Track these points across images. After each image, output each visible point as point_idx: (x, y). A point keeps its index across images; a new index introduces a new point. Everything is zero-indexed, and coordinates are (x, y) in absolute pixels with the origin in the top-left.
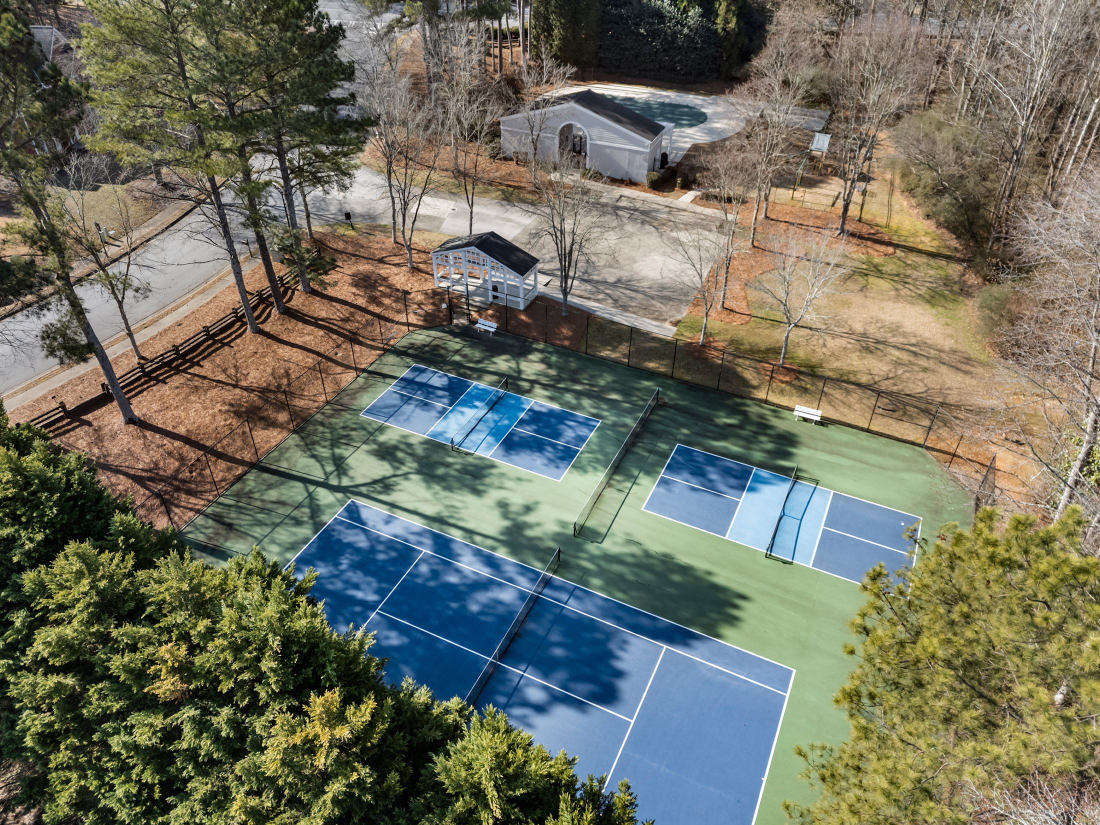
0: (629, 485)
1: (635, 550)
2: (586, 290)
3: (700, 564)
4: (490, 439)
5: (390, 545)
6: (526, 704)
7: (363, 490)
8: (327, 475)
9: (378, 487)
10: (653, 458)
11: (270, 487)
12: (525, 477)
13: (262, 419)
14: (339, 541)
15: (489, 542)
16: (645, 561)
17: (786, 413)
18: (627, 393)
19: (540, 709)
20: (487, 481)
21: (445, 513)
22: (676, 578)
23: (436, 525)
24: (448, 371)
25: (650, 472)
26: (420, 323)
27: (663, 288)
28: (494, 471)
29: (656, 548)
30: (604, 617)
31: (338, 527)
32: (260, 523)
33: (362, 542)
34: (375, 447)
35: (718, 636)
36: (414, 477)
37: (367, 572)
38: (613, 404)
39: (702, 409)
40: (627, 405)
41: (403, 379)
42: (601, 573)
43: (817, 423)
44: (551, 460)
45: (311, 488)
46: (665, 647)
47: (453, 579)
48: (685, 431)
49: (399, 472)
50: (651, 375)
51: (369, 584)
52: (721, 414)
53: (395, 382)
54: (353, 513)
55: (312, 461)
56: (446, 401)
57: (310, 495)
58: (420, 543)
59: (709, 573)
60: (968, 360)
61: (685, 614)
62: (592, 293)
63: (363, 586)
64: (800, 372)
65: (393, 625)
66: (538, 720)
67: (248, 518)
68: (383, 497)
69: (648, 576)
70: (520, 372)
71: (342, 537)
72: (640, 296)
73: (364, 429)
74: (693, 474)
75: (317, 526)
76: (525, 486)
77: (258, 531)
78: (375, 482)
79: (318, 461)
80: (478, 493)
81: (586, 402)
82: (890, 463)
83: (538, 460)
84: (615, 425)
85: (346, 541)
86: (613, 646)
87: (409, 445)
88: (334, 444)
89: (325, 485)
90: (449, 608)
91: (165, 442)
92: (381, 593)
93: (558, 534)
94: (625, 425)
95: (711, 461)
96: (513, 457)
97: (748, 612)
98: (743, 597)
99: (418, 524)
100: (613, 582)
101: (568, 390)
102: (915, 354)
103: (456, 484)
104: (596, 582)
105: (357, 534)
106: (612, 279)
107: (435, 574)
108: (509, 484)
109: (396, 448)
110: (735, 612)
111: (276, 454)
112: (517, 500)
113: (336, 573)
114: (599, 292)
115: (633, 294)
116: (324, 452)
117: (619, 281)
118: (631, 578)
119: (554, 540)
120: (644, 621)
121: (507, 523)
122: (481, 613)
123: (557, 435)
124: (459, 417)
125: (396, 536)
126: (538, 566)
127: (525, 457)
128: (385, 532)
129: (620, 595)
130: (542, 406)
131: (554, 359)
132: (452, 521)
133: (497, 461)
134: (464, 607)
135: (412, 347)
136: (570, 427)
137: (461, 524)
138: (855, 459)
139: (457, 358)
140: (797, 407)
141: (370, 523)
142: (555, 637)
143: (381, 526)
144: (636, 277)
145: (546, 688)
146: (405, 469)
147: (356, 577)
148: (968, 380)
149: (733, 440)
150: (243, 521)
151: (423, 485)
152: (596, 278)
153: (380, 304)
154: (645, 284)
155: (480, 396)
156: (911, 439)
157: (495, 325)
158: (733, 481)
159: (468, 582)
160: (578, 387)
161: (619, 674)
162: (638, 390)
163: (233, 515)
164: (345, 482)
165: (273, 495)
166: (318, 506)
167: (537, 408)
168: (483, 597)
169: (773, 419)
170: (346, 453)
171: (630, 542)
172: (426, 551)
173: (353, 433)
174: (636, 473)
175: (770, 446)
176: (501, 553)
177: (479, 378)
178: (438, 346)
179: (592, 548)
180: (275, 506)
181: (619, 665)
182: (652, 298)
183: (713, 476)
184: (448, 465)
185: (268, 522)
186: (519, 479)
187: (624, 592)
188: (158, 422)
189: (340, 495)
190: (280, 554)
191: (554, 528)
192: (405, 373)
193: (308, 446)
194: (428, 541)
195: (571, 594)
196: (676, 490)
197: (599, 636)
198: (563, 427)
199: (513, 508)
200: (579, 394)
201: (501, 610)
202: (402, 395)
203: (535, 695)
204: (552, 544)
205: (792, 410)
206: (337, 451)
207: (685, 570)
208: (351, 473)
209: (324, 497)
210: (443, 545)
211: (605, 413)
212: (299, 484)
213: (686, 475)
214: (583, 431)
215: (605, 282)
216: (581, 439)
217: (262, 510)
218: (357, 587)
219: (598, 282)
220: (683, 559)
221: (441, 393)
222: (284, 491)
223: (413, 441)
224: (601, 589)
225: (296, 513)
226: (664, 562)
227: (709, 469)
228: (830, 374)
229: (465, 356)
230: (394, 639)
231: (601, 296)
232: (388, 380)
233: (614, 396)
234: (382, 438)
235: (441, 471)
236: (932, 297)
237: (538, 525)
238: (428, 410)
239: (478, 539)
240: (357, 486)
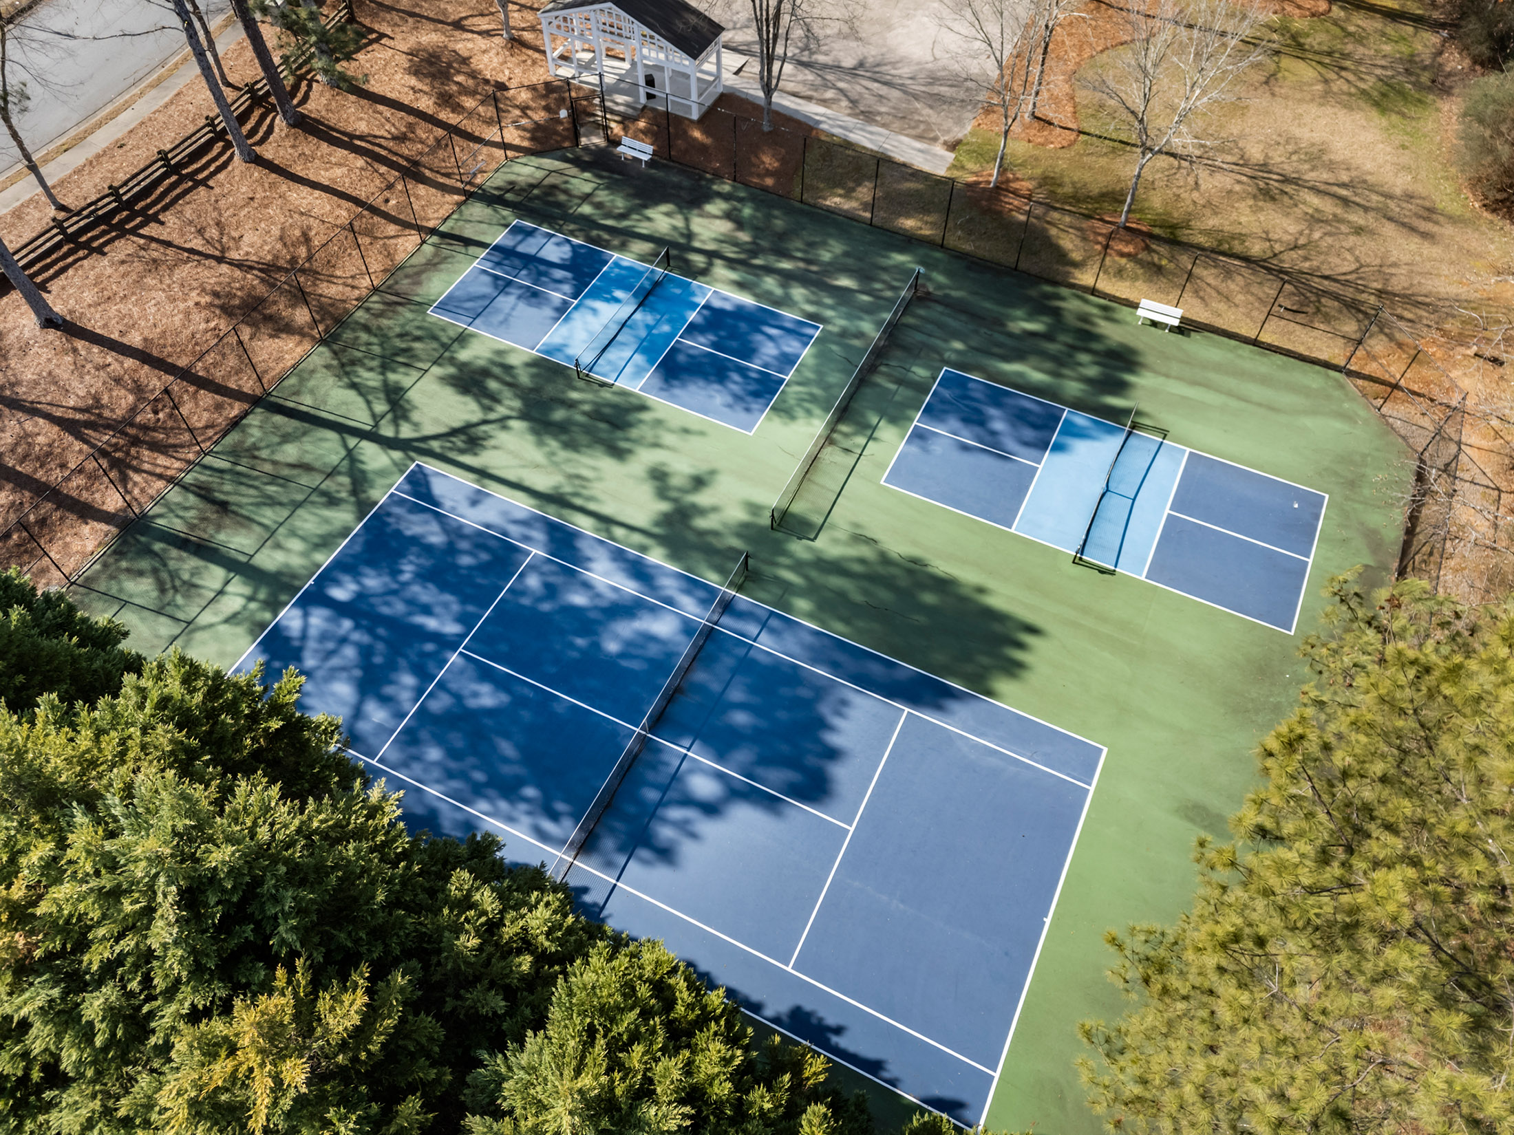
0: (861, 440)
1: (865, 551)
2: (804, 82)
3: (967, 575)
4: (639, 359)
5: (480, 541)
6: (688, 801)
7: (435, 445)
8: (377, 418)
9: (459, 441)
10: (903, 393)
11: (286, 438)
12: (694, 426)
13: (269, 319)
14: (398, 534)
15: (637, 538)
16: (881, 570)
17: (1124, 312)
18: (865, 276)
19: (711, 809)
20: (634, 433)
21: (567, 489)
22: (929, 598)
23: (552, 508)
24: (572, 233)
25: (896, 418)
26: (526, 144)
27: (934, 79)
28: (645, 416)
29: (898, 547)
30: (814, 662)
31: (397, 510)
32: (272, 502)
33: (436, 537)
34: (451, 370)
35: (989, 693)
36: (515, 424)
37: (444, 587)
38: (842, 295)
39: (988, 305)
40: (865, 298)
41: (497, 248)
42: (811, 591)
43: (1173, 329)
44: (737, 398)
45: (352, 442)
46: (907, 710)
47: (579, 599)
48: (958, 345)
49: (492, 416)
50: (908, 242)
51: (446, 605)
52: (1019, 313)
53: (484, 253)
54: (419, 484)
55: (351, 395)
56: (567, 288)
57: (351, 455)
58: (526, 539)
59: (981, 590)
60: (1430, 213)
61: (939, 657)
62: (814, 87)
63: (438, 610)
64: (1151, 236)
65: (486, 674)
66: (707, 827)
67: (252, 492)
68: (466, 459)
69: (884, 595)
70: (690, 235)
71: (402, 526)
72: (895, 94)
73: (435, 338)
74: (966, 420)
75: (363, 506)
76: (694, 441)
77: (269, 516)
78: (454, 432)
79: (361, 394)
80: (619, 454)
81: (798, 293)
82: (1286, 399)
83: (718, 396)
84: (844, 334)
85: (408, 533)
86: (825, 709)
87: (508, 368)
88: (386, 365)
89: (372, 436)
90: (572, 646)
91: (109, 360)
92: (466, 620)
93: (745, 526)
94: (860, 335)
95: (996, 397)
96: (677, 392)
97: (1038, 654)
98: (1033, 630)
99: (523, 505)
101: (769, 270)
102: (1345, 202)
103: (583, 439)
104: (802, 604)
105: (426, 522)
106: (849, 62)
107: (551, 591)
108: (668, 439)
109: (486, 373)
110: (1019, 655)
111: (293, 381)
112: (681, 466)
113: (395, 586)
114: (827, 85)
115: (884, 90)
116: (371, 379)
117: (861, 64)
118: (858, 597)
119: (739, 535)
120: (876, 669)
121: (665, 507)
122: (623, 655)
123: (748, 352)
124: (590, 317)
125: (488, 526)
126: (712, 578)
127: (697, 391)
128: (472, 519)
129: (840, 626)
130: (725, 299)
131: (747, 211)
132: (578, 502)
133: (652, 399)
134: (596, 646)
135: (512, 186)
136: (770, 337)
137: (592, 506)
138: (1230, 394)
139: (586, 209)
140: (1144, 303)
141: (448, 503)
142: (736, 694)
143: (464, 508)
144: (891, 57)
145: (720, 776)
146: (501, 411)
147: (425, 593)
148: (1428, 249)
149: (1034, 360)
150: (243, 498)
151: (531, 438)
152: (821, 58)
153: (457, 108)
154: (905, 71)
155: (624, 279)
156: (1323, 356)
157: (650, 149)
158: (1029, 434)
159: (603, 603)
160: (786, 265)
161: (833, 754)
162: (885, 269)
163: (228, 487)
164: (406, 432)
165: (290, 452)
166: (363, 472)
167: (717, 304)
168: (626, 629)
169: (1102, 323)
170: (406, 381)
171: (859, 538)
172: (536, 552)
173: (417, 345)
174: (874, 420)
175: (1092, 371)
176: (656, 557)
177: (622, 247)
178: (554, 187)
179: (799, 548)
180: (295, 472)
181: (834, 739)
182: (916, 97)
183: (999, 425)
184: (571, 405)
185: (284, 499)
186: (686, 431)
187: (846, 621)
188: (95, 323)
189: (397, 455)
190: (305, 554)
191: (737, 515)
192: (499, 237)
193: (345, 368)
194: (539, 535)
195: (764, 625)
196: (937, 448)
197: (804, 693)
198: (759, 338)
199: (675, 481)
200: (787, 278)
201: (653, 650)
202: (496, 277)
203: (704, 787)
204: (735, 543)
205: (1135, 306)
206: (392, 377)
207: (944, 585)
208: (415, 416)
209: (374, 457)
210: (562, 539)
211: (829, 313)
212: (332, 435)
213: (954, 423)
214: (791, 346)
215: (837, 68)
216: (787, 360)
217: (274, 479)
218: (427, 610)
219: (825, 67)
220: (942, 567)
221: (559, 274)
222: (309, 447)
223: (514, 360)
224: (810, 616)
225: (328, 485)
226: (910, 572)
227: (993, 411)
228: (1201, 240)
229: (598, 206)
230: (486, 697)
231: (830, 94)
232: (473, 250)
233: (845, 282)
234: (464, 355)
235: (559, 415)
236: (1384, 95)
237: (715, 509)
238: (539, 305)
239: (619, 532)
240: (425, 439)
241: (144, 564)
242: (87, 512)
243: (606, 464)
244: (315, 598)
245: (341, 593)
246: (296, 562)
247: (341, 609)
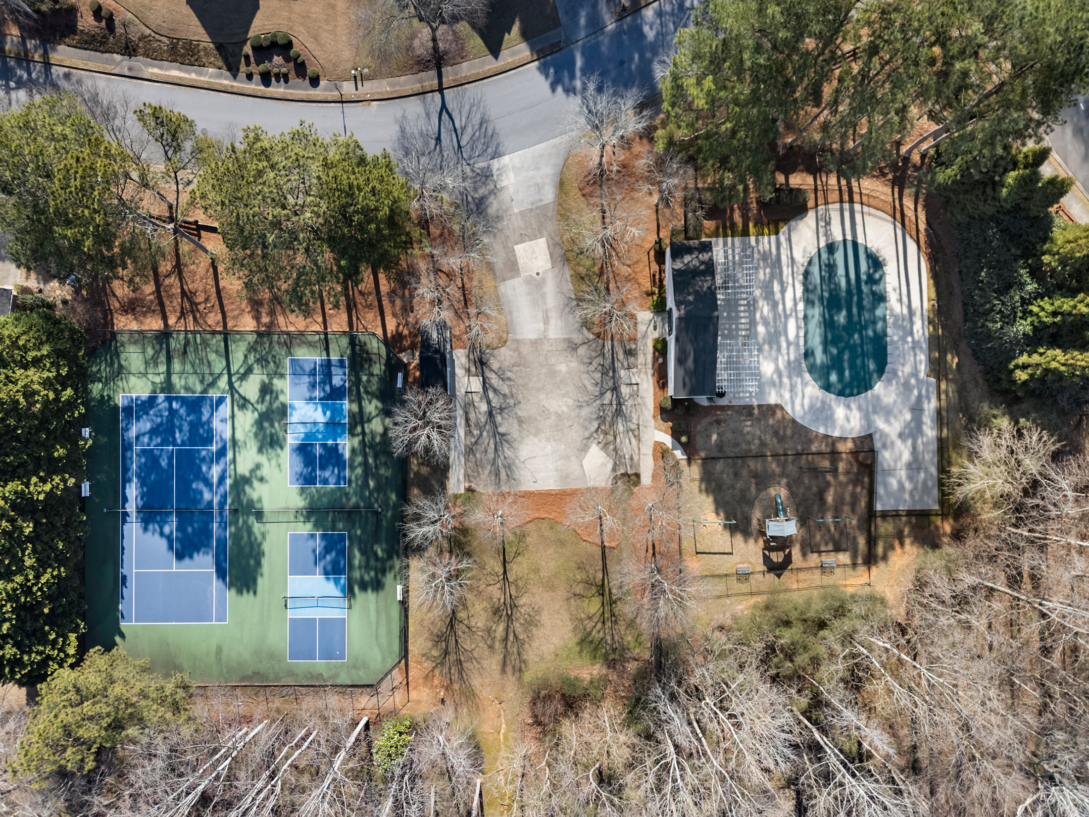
0: (302, 519)
1: (259, 538)
3: (265, 570)
4: (302, 435)
5: (210, 431)
6: (161, 528)
7: (236, 396)
8: (237, 372)
9: (242, 401)
10: (329, 524)
11: (217, 352)
12: (282, 467)
13: (257, 311)
14: (201, 407)
15: (233, 473)
16: (255, 546)
18: (378, 488)
19: (162, 534)
20: (270, 451)
21: (240, 444)
22: (252, 562)
23: (231, 443)
24: (350, 380)
25: (316, 526)
26: (389, 335)
27: (509, 466)
28: (279, 450)
29: (266, 547)
30: (217, 540)
31: (208, 401)
32: (193, 366)
33: (204, 418)
34: (267, 381)
35: (229, 589)
36: (256, 414)
37: (190, 431)
38: (366, 484)
39: (383, 535)
40: (367, 493)
41: (329, 360)
42: (239, 530)
44: (301, 474)
45: (225, 372)
46: (214, 570)
47: (204, 469)
48: (359, 532)
49: (256, 405)
50: (404, 495)
51: (185, 435)
52: (384, 546)
53: (325, 357)
54: (221, 400)
55: (242, 358)
56: (322, 394)
57: (220, 374)
58: (217, 443)
59: (262, 575)
61: (234, 572)
63: (182, 434)
65: (170, 459)
66: (157, 536)
67: (194, 357)
68: (236, 408)
69: (247, 549)
70: (369, 420)
71: (204, 407)
73: (278, 367)
74: (326, 547)
75: (205, 391)
76: (277, 470)
77: (188, 367)
78: (244, 398)
79: (244, 361)
80: (260, 450)
81: (359, 471)
83: (299, 467)
84: (347, 494)
85: (203, 410)
86: (203, 550)
87: (277, 398)
88: (258, 361)
89: (230, 376)
90: (190, 476)
91: (211, 283)
92: (183, 443)
93: (252, 501)
94: (348, 499)
95: (341, 552)
96: (294, 455)
97: (247, 597)
98: (255, 593)
99: (228, 435)
100: (236, 537)
101: (365, 456)
102: (506, 639)
103: (260, 436)
104: (233, 529)
105: (209, 412)
106: (500, 429)
107: (203, 460)
108: (274, 462)
109: (272, 392)
110: (245, 592)
111: (238, 337)
112: (265, 471)
113: (184, 418)
115: (491, 451)
116: (251, 359)
117: (502, 435)
118: (243, 543)
119: (248, 501)
120: (222, 557)
121: (247, 474)
122: (193, 490)
123: (323, 468)
124: (312, 410)
125: (216, 430)
126: (229, 501)
127: (298, 460)
128: (216, 424)
129: (231, 541)
130: (343, 449)
132: (237, 449)
133: (288, 449)
134: (193, 481)
135: (363, 345)
136: (333, 472)
137: (237, 454)
138: (377, 623)
139: (364, 378)
141: (218, 414)
142: (196, 525)
143: (219, 419)
144: (515, 444)
145: (172, 532)
146: (259, 407)
147: (186, 427)
148: (496, 672)
149: (364, 558)
150: (191, 356)
151: (252, 421)
152: (497, 418)
155: (337, 411)
156: (410, 648)
158: (329, 568)
159: (207, 476)
160: (371, 460)
161: (191, 557)
162: (385, 494)
163: (192, 349)
164: (236, 385)
165: (212, 357)
166: (216, 382)
167: (340, 447)
168: (201, 486)
169: (392, 574)
170: (256, 371)
171: (264, 535)
172: (214, 448)
173: (272, 364)
174: (312, 520)
175: (367, 578)
176: (229, 482)
177: (351, 401)
178: (371, 360)
179: (252, 519)
180: (206, 363)
181: (195, 555)
182: (494, 464)
183: (329, 558)
184: (272, 426)
185: (196, 368)
186: (279, 466)
187: (233, 543)
189: (227, 388)
190: (181, 387)
191: (255, 496)
192: (334, 357)
193: (252, 349)
194: (220, 445)
195: (220, 522)
196: (311, 543)
197: (206, 542)
198: (331, 468)
199: (259, 473)
200: (365, 463)
201: (198, 497)
202: (315, 369)
203: (167, 530)
204: (245, 501)
206: (255, 366)
207: (259, 564)
208: (244, 383)
209: (223, 383)
210: (222, 453)
211: (354, 485)
212: (224, 363)
213: (323, 544)
214: (332, 480)
215: (495, 426)
216: (325, 482)
217: (201, 360)
218: (181, 431)
220: (265, 562)
221: (328, 388)
222: (217, 361)
223: (282, 398)
224: (231, 533)
225: (207, 376)
226: (259, 554)
227: (334, 554)
229: (369, 381)
230: (164, 463)
232: (324, 353)
233: (372, 484)
234: (276, 381)
235: (266, 424)
236: (591, 642)
237: (254, 489)
238: (309, 390)
239: (232, 467)
240: (237, 392)
241: (157, 347)
242: (165, 318)
243: (255, 449)
244: (169, 400)
245: (175, 405)
246: (178, 386)
247: (170, 409)
